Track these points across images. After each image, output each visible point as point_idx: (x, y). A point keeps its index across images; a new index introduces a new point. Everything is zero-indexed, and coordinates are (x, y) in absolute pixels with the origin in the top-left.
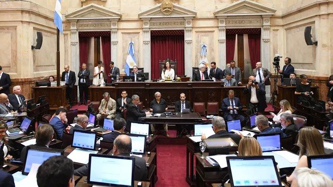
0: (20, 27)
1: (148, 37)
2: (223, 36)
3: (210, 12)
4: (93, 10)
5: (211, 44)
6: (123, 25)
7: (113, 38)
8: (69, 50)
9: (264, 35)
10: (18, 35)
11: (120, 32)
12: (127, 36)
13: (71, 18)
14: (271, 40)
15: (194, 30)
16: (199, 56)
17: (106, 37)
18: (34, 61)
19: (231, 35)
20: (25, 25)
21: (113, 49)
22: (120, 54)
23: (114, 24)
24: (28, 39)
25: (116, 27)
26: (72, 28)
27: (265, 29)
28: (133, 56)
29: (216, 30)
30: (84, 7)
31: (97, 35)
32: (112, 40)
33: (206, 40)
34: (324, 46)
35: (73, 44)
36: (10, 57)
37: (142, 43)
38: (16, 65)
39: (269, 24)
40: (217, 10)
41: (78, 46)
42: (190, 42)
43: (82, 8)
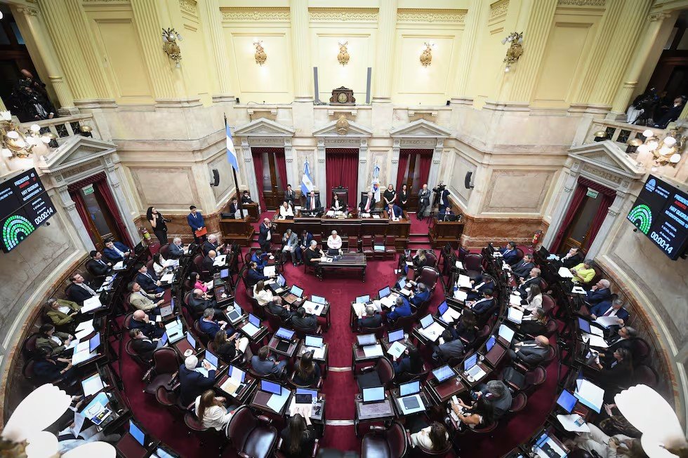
0: (194, 167)
1: (323, 156)
2: (396, 157)
3: (386, 130)
4: (263, 126)
5: (385, 162)
6: (297, 142)
7: (288, 156)
8: (244, 166)
9: (436, 157)
10: (195, 176)
11: (294, 149)
12: (302, 152)
13: (241, 134)
14: (441, 162)
15: (369, 149)
16: (371, 177)
17: (280, 154)
18: (215, 195)
19: (404, 154)
20: (200, 164)
21: (288, 166)
22: (296, 170)
23: (288, 141)
24: (205, 178)
25: (290, 144)
26: (243, 144)
27: (437, 151)
28: (309, 175)
29: (391, 149)
30: (254, 122)
31: (270, 151)
32: (287, 158)
33: (380, 159)
34: (478, 191)
35: (246, 161)
36: (192, 195)
37: (316, 161)
38: (199, 203)
39: (441, 146)
40: (393, 131)
41: (252, 162)
42: (364, 162)
43: (251, 124)
